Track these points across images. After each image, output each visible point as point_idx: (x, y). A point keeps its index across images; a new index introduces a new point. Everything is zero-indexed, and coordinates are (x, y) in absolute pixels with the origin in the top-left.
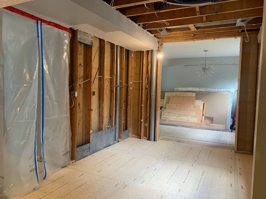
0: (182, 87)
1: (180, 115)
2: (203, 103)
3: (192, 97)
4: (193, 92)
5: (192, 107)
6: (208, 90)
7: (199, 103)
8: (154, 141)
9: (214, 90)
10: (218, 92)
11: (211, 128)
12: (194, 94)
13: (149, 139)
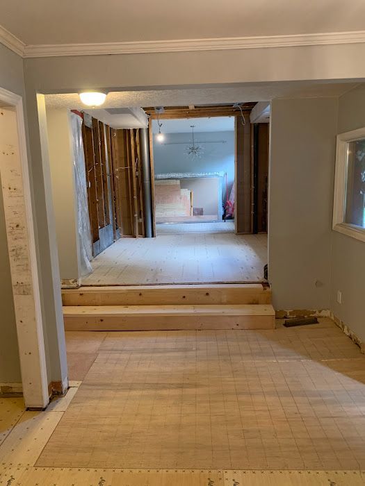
0: (162, 173)
1: (164, 209)
2: (190, 191)
3: (176, 186)
4: (177, 179)
5: (178, 198)
6: (194, 175)
7: (185, 192)
8: (153, 237)
9: (201, 175)
10: (206, 177)
11: (202, 220)
12: (178, 182)
13: (146, 236)
